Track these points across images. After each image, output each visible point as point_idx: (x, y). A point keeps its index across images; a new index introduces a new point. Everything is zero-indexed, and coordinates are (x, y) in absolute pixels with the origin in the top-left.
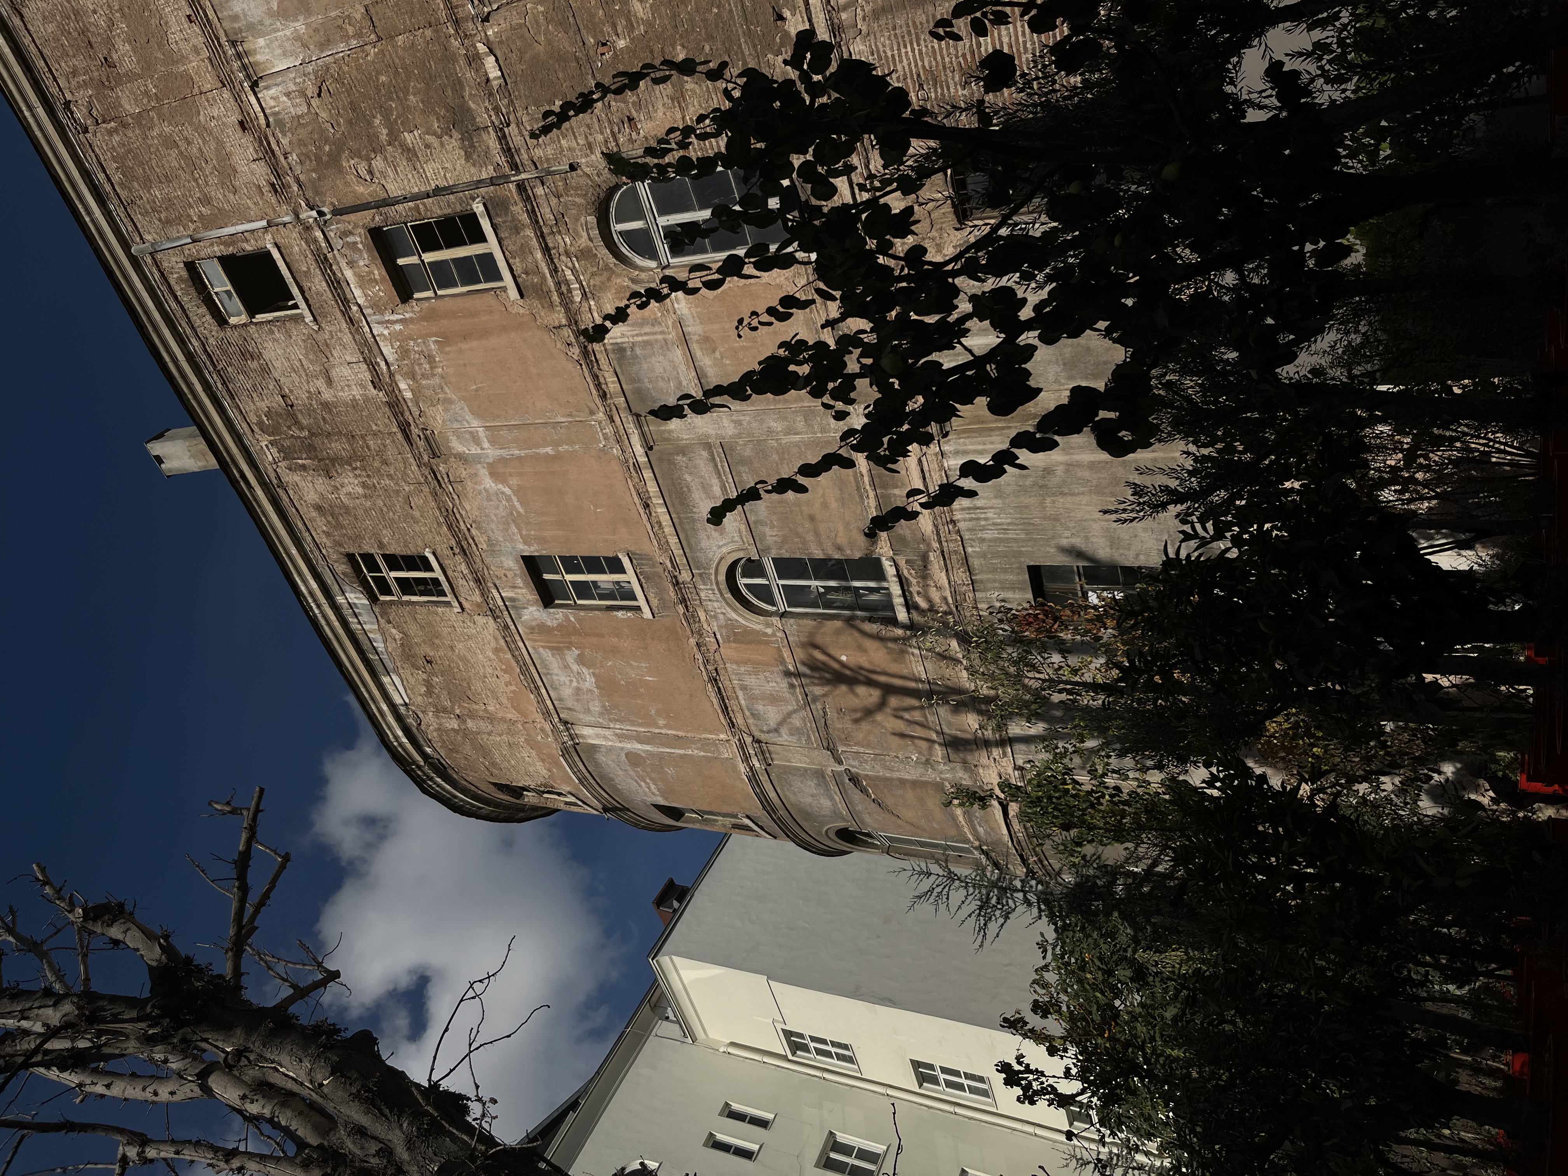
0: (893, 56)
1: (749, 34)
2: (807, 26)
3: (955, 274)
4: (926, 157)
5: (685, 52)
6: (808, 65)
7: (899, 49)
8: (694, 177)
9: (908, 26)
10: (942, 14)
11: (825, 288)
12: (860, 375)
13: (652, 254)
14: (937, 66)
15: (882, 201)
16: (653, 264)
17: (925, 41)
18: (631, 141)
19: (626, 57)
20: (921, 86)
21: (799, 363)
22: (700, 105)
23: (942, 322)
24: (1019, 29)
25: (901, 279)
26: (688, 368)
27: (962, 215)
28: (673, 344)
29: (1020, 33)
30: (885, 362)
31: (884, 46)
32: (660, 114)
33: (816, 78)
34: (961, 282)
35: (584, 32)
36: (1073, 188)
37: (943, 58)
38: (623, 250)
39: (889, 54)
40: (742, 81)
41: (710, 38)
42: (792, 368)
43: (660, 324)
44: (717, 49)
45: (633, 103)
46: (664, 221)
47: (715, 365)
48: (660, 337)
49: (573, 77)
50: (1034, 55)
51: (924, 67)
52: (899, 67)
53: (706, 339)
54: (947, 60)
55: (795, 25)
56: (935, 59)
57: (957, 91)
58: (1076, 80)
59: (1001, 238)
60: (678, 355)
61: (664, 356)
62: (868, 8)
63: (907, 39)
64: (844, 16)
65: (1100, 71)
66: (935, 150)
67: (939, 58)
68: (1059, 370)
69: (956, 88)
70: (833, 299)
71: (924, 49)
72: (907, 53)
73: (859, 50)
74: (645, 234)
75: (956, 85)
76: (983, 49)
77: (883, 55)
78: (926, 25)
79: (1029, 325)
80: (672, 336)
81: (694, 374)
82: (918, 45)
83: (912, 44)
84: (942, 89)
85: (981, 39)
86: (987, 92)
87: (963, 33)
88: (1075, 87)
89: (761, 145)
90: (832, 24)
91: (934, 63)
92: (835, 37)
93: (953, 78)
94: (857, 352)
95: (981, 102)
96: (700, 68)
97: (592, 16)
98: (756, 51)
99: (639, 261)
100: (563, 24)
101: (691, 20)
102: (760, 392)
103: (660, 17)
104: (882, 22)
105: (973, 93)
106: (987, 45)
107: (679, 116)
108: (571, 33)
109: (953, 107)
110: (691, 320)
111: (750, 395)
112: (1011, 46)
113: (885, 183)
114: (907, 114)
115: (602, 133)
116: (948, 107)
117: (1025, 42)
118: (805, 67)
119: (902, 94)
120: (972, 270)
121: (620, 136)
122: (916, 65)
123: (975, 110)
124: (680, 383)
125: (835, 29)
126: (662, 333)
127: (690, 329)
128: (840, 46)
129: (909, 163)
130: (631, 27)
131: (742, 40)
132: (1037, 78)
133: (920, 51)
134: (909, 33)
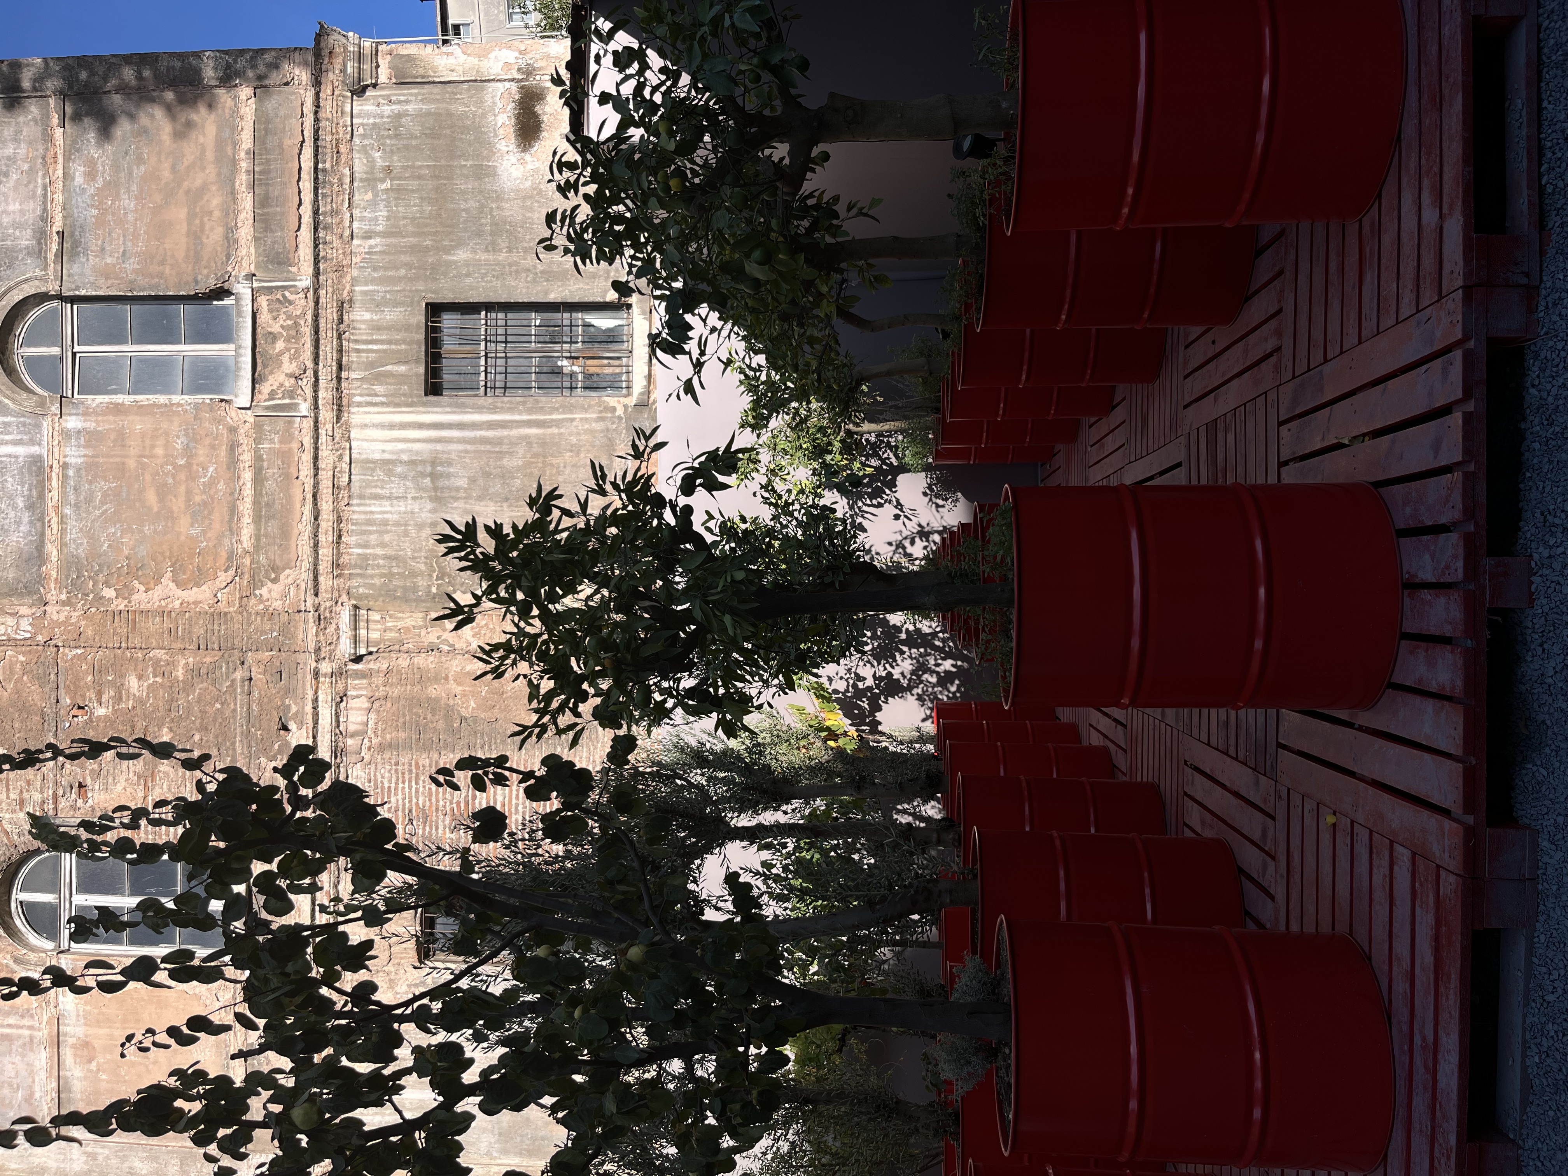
0: (389, 788)
1: (247, 734)
2: (310, 742)
3: (402, 1019)
4: (400, 891)
5: (171, 735)
6: (299, 777)
7: (397, 783)
8: (131, 862)
9: (410, 765)
10: (445, 763)
11: (249, 1014)
12: (263, 1125)
13: (52, 934)
14: (430, 806)
15: (341, 928)
16: (49, 945)
17: (424, 782)
18: (74, 808)
19: (102, 725)
20: (411, 820)
21: (190, 1099)
22: (169, 789)
23: (376, 1073)
24: (514, 793)
25: (341, 1015)
26: (49, 1077)
27: (424, 953)
28: (40, 1043)
29: (514, 796)
30: (297, 1114)
31: (383, 777)
32: (119, 788)
33: (303, 792)
34: (409, 1030)
35: (62, 692)
36: (541, 952)
37: (437, 801)
38: (18, 922)
39: (386, 785)
40: (221, 777)
41: (204, 729)
42: (179, 1103)
43: (32, 1016)
44: (207, 741)
45: (92, 771)
46: (80, 900)
47: (85, 1078)
48: (26, 1032)
49: (31, 730)
50: (524, 819)
51: (417, 804)
52: (393, 799)
53: (85, 1045)
54: (441, 803)
55: (298, 737)
56: (430, 800)
57: (445, 833)
58: (559, 849)
59: (459, 989)
60: (42, 1058)
61: (23, 1056)
62: (375, 741)
63: (407, 776)
64: (350, 742)
65: (582, 846)
66: (411, 885)
67: (434, 800)
68: (493, 1140)
69: (444, 830)
70: (255, 1028)
71: (421, 789)
72: (403, 788)
73: (357, 776)
74: (53, 910)
75: (445, 827)
76: (477, 801)
77: (380, 785)
78: (427, 768)
79: (471, 1090)
80: (44, 1033)
81: (54, 1084)
82: (417, 784)
83: (410, 781)
84: (431, 828)
85: (477, 793)
86: (474, 842)
87: (461, 784)
88: (557, 856)
89: (222, 845)
90: (336, 747)
91: (428, 803)
92: (336, 757)
93: (443, 821)
94: (266, 1094)
95: (467, 850)
96: (177, 754)
97: (77, 679)
98: (250, 752)
99: (32, 937)
100: (41, 680)
101: (189, 710)
102: (127, 1126)
103: (155, 698)
104: (387, 755)
105: (459, 839)
106: (481, 801)
107: (141, 794)
108: (47, 689)
109: (439, 848)
110: (74, 1019)
111: (114, 1130)
112: (503, 805)
113: (350, 909)
114: (389, 846)
115: (42, 792)
116: (433, 847)
117: (517, 805)
118: (296, 778)
119: (388, 827)
120: (422, 1019)
121: (64, 800)
122: (410, 802)
123: (459, 855)
124: (32, 1094)
125: (338, 751)
126: (31, 1028)
127: (68, 1029)
128: (338, 767)
129: (382, 893)
130: (118, 699)
131: (238, 739)
132: (523, 840)
133: (417, 792)
134: (410, 771)
